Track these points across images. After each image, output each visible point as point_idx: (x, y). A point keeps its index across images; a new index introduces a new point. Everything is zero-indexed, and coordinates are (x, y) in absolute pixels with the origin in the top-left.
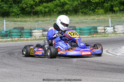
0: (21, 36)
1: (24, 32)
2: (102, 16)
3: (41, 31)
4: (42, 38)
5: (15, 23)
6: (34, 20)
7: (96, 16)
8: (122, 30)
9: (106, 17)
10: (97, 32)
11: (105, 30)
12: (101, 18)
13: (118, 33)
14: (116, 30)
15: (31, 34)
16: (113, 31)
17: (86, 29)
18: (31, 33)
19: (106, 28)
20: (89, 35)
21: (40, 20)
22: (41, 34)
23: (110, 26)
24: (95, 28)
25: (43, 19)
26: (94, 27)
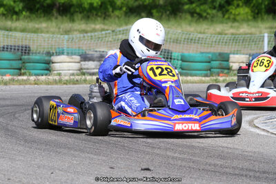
0: (20, 69)
1: (29, 59)
2: (245, 25)
3: (78, 58)
4: (77, 77)
5: (6, 33)
6: (59, 28)
7: (230, 24)
9: (255, 27)
10: (229, 69)
12: (241, 31)
15: (47, 66)
17: (198, 59)
18: (49, 62)
20: (206, 76)
21: (75, 28)
22: (76, 66)
24: (225, 58)
25: (83, 26)
26: (220, 54)
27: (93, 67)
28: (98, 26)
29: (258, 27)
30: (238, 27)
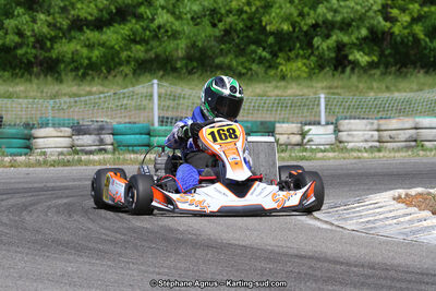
2: (294, 85)
3: (68, 131)
6: (42, 92)
7: (274, 83)
8: (367, 137)
11: (303, 134)
12: (290, 92)
13: (352, 150)
14: (343, 136)
15: (27, 143)
16: (332, 138)
18: (29, 138)
19: (307, 128)
21: (64, 92)
22: (66, 142)
23: (323, 122)
24: (269, 128)
25: (75, 89)
26: (262, 123)
27: (90, 142)
28: (94, 89)
29: (312, 87)
30: (286, 87)
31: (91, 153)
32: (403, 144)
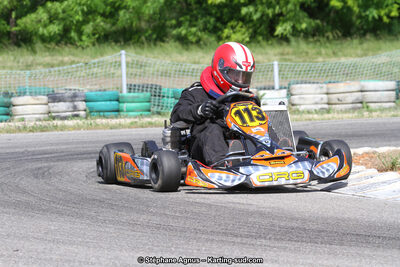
3: (45, 99)
6: (18, 62)
8: (317, 100)
9: (262, 54)
13: (303, 112)
14: (296, 99)
15: (8, 110)
18: (9, 105)
19: (261, 92)
21: (39, 62)
22: (44, 108)
23: (277, 87)
27: (64, 109)
28: (66, 59)
29: (266, 54)
31: (65, 118)
32: (351, 106)
